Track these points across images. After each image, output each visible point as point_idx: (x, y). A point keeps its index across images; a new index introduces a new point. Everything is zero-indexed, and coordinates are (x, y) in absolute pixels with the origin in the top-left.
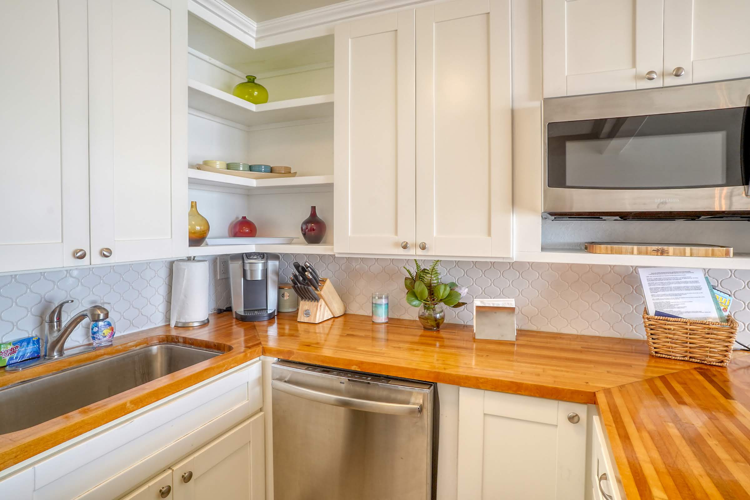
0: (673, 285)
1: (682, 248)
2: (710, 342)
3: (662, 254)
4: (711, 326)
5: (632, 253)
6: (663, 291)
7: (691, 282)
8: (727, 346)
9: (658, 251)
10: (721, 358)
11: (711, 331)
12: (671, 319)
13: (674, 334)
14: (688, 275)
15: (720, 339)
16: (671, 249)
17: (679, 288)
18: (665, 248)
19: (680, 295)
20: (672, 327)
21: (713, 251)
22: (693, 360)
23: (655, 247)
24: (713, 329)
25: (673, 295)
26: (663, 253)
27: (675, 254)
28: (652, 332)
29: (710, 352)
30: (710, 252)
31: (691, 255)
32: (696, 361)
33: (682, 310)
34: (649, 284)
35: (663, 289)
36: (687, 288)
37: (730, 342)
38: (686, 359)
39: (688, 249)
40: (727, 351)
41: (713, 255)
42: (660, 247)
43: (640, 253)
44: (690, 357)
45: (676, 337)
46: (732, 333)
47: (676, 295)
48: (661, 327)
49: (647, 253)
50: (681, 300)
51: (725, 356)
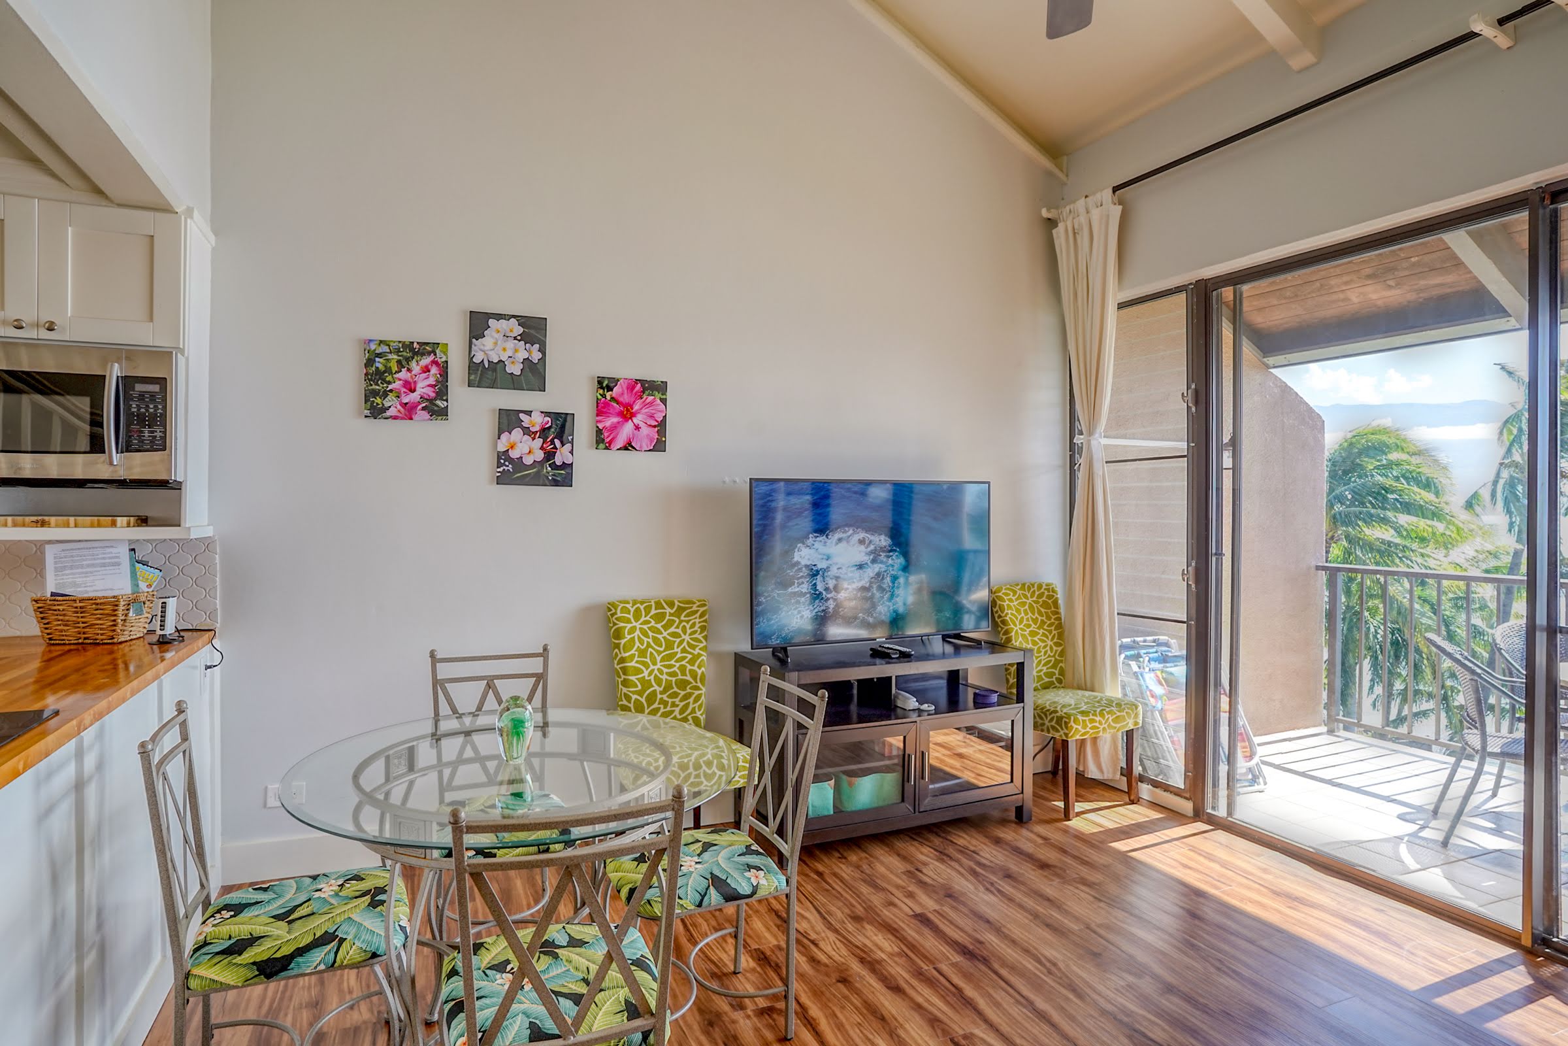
0: (84, 563)
1: (65, 518)
2: (100, 619)
3: (42, 526)
4: (98, 601)
5: (5, 525)
6: (72, 569)
7: (110, 558)
8: (114, 621)
9: (37, 522)
10: (111, 634)
11: (99, 607)
12: (60, 598)
13: (64, 615)
14: (108, 550)
15: (108, 614)
16: (53, 520)
17: (93, 565)
18: (46, 518)
19: (91, 572)
20: (61, 608)
21: (98, 520)
22: (87, 641)
23: (34, 518)
24: (101, 604)
25: (83, 573)
26: (43, 524)
27: (57, 526)
28: (42, 615)
29: (101, 629)
30: (96, 523)
31: (76, 526)
32: (89, 641)
33: (88, 589)
34: (56, 563)
35: (71, 568)
36: (104, 565)
37: (115, 615)
38: (80, 641)
39: (72, 519)
40: (115, 625)
41: (99, 525)
42: (40, 518)
43: (15, 525)
44: (85, 639)
45: (67, 618)
46: (117, 606)
47: (87, 573)
48: (50, 610)
49: (24, 525)
50: (92, 578)
51: (114, 631)
